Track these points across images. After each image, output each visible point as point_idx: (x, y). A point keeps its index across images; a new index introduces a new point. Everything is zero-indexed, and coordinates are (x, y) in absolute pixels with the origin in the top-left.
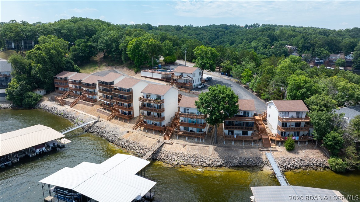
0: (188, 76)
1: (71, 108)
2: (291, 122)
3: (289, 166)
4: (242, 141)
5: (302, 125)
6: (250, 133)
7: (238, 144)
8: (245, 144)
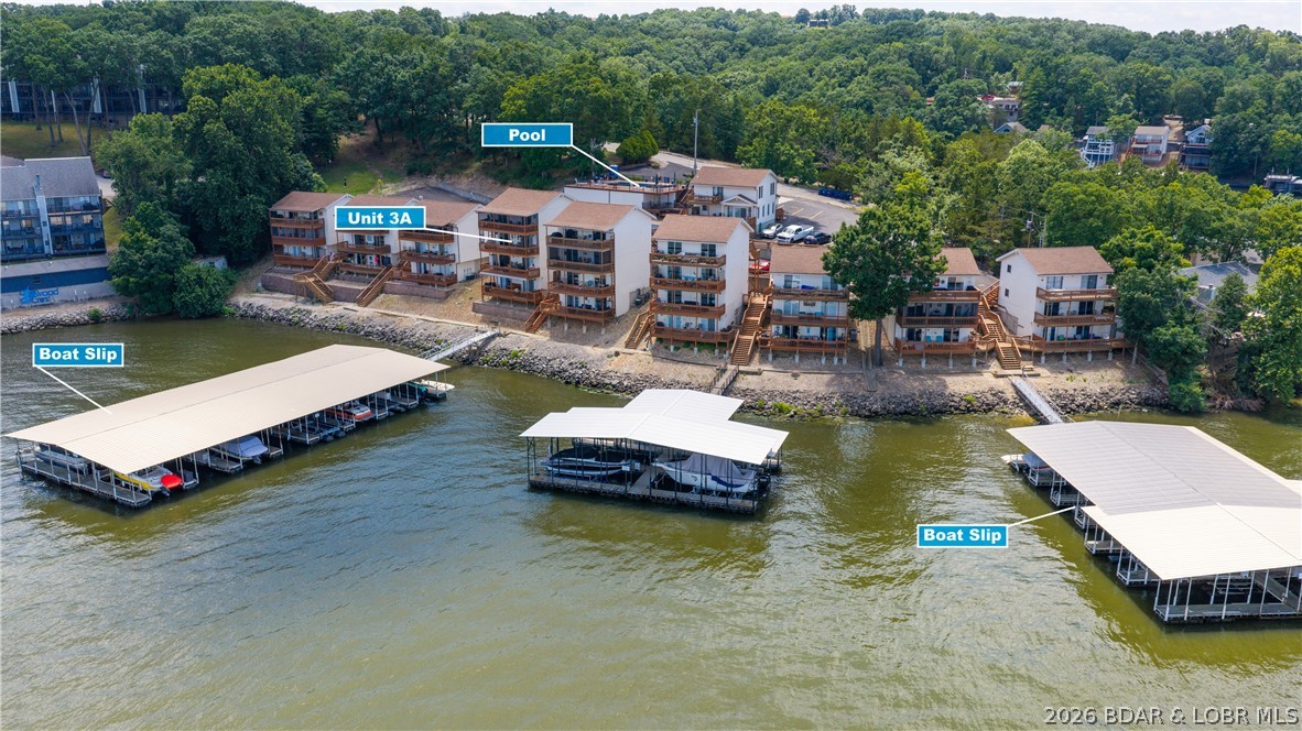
0: (740, 195)
1: (366, 309)
2: (1070, 301)
3: (1073, 406)
4: (946, 357)
5: (1098, 307)
6: (965, 332)
7: (936, 366)
8: (954, 365)
